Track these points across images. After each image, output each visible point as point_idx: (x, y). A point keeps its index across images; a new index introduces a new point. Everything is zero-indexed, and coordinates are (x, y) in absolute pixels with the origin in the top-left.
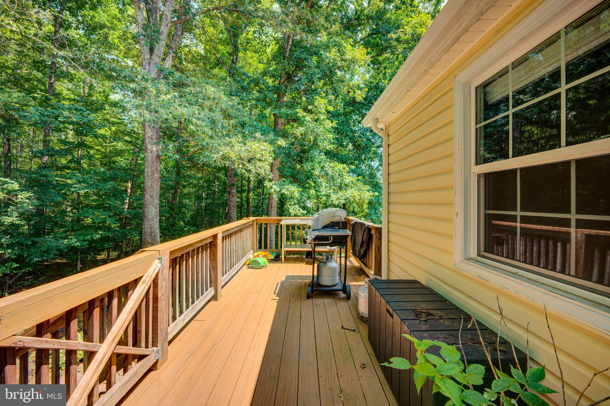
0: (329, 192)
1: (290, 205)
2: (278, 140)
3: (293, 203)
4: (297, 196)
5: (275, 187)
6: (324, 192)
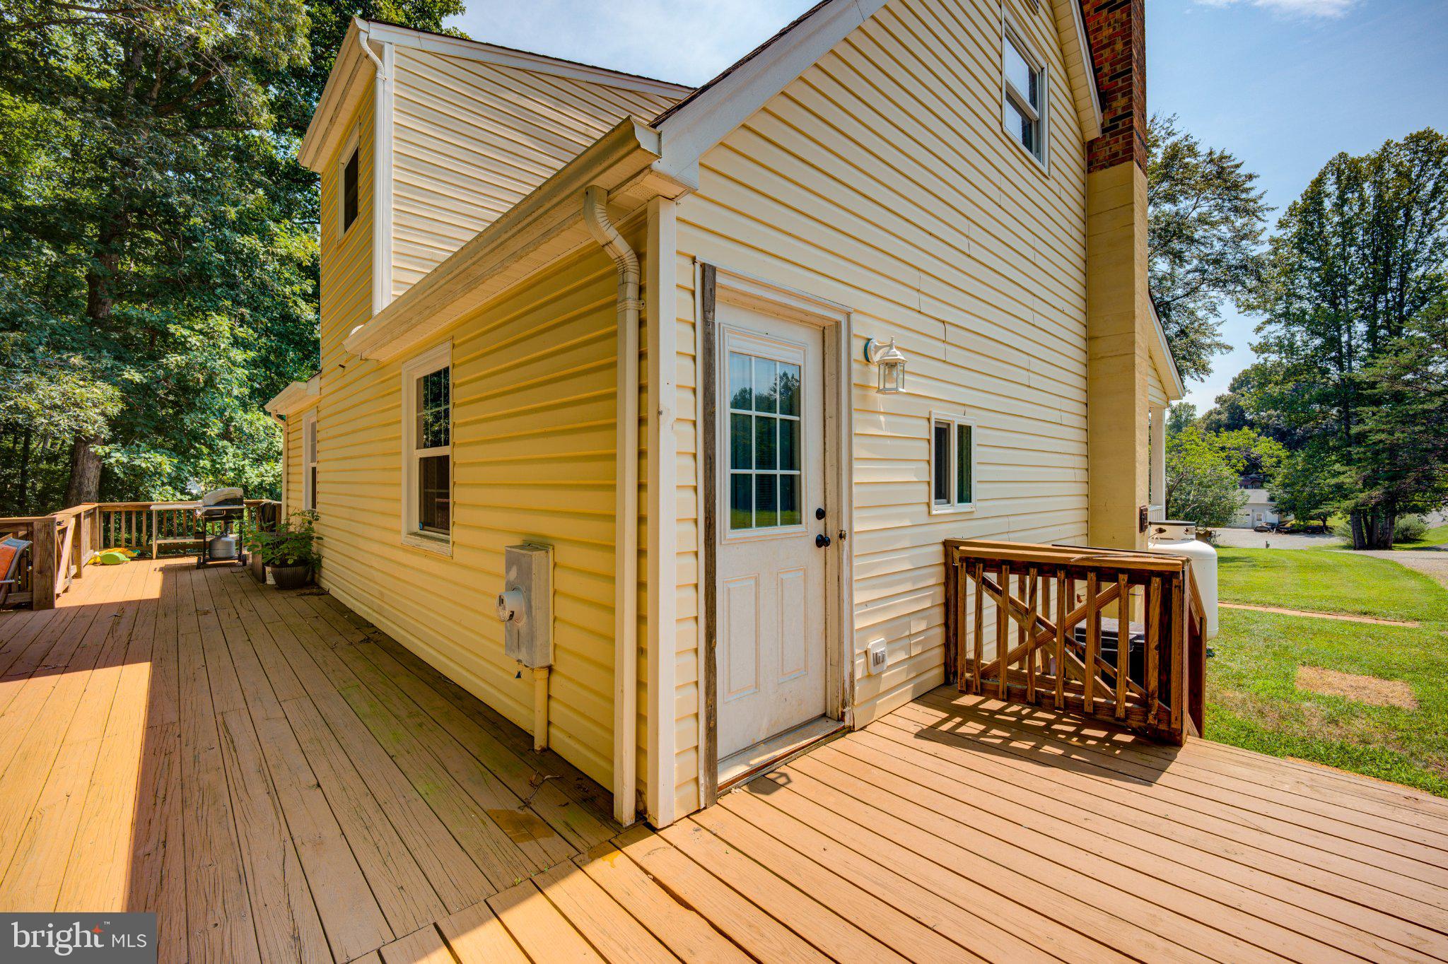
0: (243, 463)
1: (153, 486)
2: (123, 370)
3: (159, 483)
4: (170, 471)
5: (118, 455)
6: (231, 465)
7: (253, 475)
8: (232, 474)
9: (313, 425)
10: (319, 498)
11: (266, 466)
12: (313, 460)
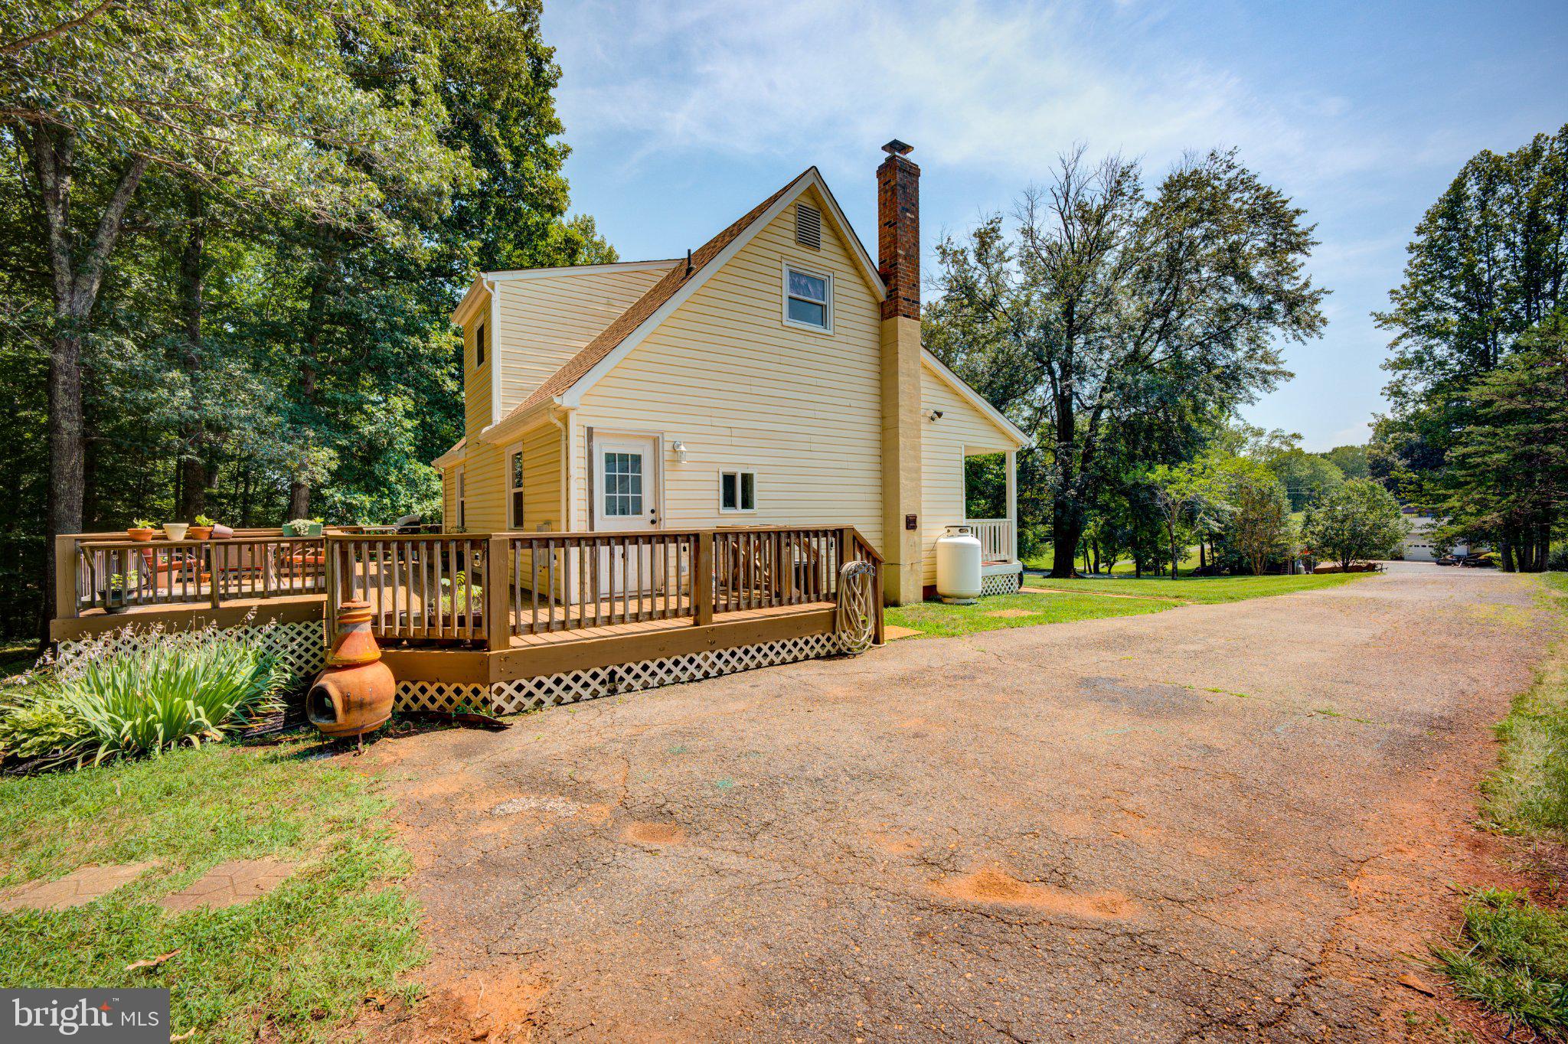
7: (418, 510)
8: (403, 509)
9: (462, 475)
10: (466, 519)
11: (426, 503)
12: (462, 495)
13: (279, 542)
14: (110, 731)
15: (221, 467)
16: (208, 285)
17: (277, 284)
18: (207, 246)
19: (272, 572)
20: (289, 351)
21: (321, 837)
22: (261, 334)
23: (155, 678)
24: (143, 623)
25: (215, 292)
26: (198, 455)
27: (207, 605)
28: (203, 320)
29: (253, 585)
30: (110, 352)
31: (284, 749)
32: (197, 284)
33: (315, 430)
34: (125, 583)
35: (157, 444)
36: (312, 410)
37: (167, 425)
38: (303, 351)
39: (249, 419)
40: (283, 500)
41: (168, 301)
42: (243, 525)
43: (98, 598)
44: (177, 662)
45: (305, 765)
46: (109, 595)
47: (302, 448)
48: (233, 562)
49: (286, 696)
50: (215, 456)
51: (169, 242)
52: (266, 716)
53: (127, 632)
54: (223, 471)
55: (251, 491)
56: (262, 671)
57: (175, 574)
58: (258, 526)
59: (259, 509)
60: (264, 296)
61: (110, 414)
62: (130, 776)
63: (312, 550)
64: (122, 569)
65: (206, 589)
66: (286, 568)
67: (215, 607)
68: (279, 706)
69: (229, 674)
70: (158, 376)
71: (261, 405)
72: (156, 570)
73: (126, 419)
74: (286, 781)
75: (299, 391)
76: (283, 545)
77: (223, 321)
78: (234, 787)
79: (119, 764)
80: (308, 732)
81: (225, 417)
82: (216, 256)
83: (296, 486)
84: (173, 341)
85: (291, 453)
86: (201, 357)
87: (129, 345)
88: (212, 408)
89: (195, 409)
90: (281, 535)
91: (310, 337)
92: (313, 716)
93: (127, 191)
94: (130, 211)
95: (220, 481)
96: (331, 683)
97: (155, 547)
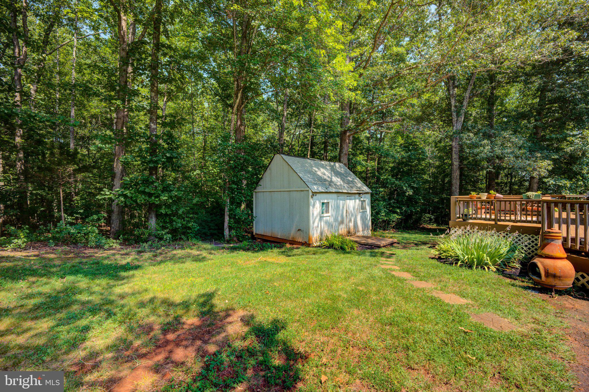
13: (521, 201)
14: (462, 257)
15: (501, 172)
16: (497, 106)
17: (524, 96)
18: (497, 92)
19: (518, 213)
20: (529, 123)
21: (529, 323)
22: (517, 118)
23: (475, 244)
24: (473, 225)
25: (500, 107)
26: (493, 169)
27: (493, 223)
28: (495, 120)
29: (510, 217)
30: (466, 139)
31: (517, 282)
32: (493, 107)
33: (541, 153)
34: (468, 212)
35: (479, 166)
36: (539, 145)
37: (483, 159)
38: (536, 120)
39: (512, 153)
40: (527, 184)
41: (483, 116)
42: (509, 194)
43: (461, 216)
44: (482, 241)
45: (526, 292)
46: (464, 215)
47: (535, 162)
48: (503, 208)
49: (522, 263)
50: (499, 168)
51: (484, 96)
52: (512, 268)
53: (468, 228)
54: (502, 173)
55: (513, 181)
56: (512, 250)
57: (483, 211)
58: (516, 194)
59: (517, 187)
60: (519, 102)
61: (467, 158)
62: (466, 272)
63: (536, 205)
64: (468, 208)
65: (493, 217)
66: (524, 211)
67: (496, 223)
68: (518, 266)
69: (499, 248)
70: (480, 143)
71: (516, 146)
72: (478, 209)
73: (471, 159)
74: (517, 295)
75: (533, 138)
76: (523, 202)
77: (503, 117)
78: (497, 289)
79: (464, 268)
80: (529, 280)
81: (502, 154)
82: (500, 94)
83: (532, 178)
84: (485, 130)
85: (529, 165)
86: (494, 134)
87: (471, 135)
88: (498, 151)
89: (492, 152)
90: (522, 198)
91: (539, 113)
92: (530, 273)
93: (471, 85)
94: (472, 91)
95: (502, 177)
96: (539, 262)
97: (477, 201)
